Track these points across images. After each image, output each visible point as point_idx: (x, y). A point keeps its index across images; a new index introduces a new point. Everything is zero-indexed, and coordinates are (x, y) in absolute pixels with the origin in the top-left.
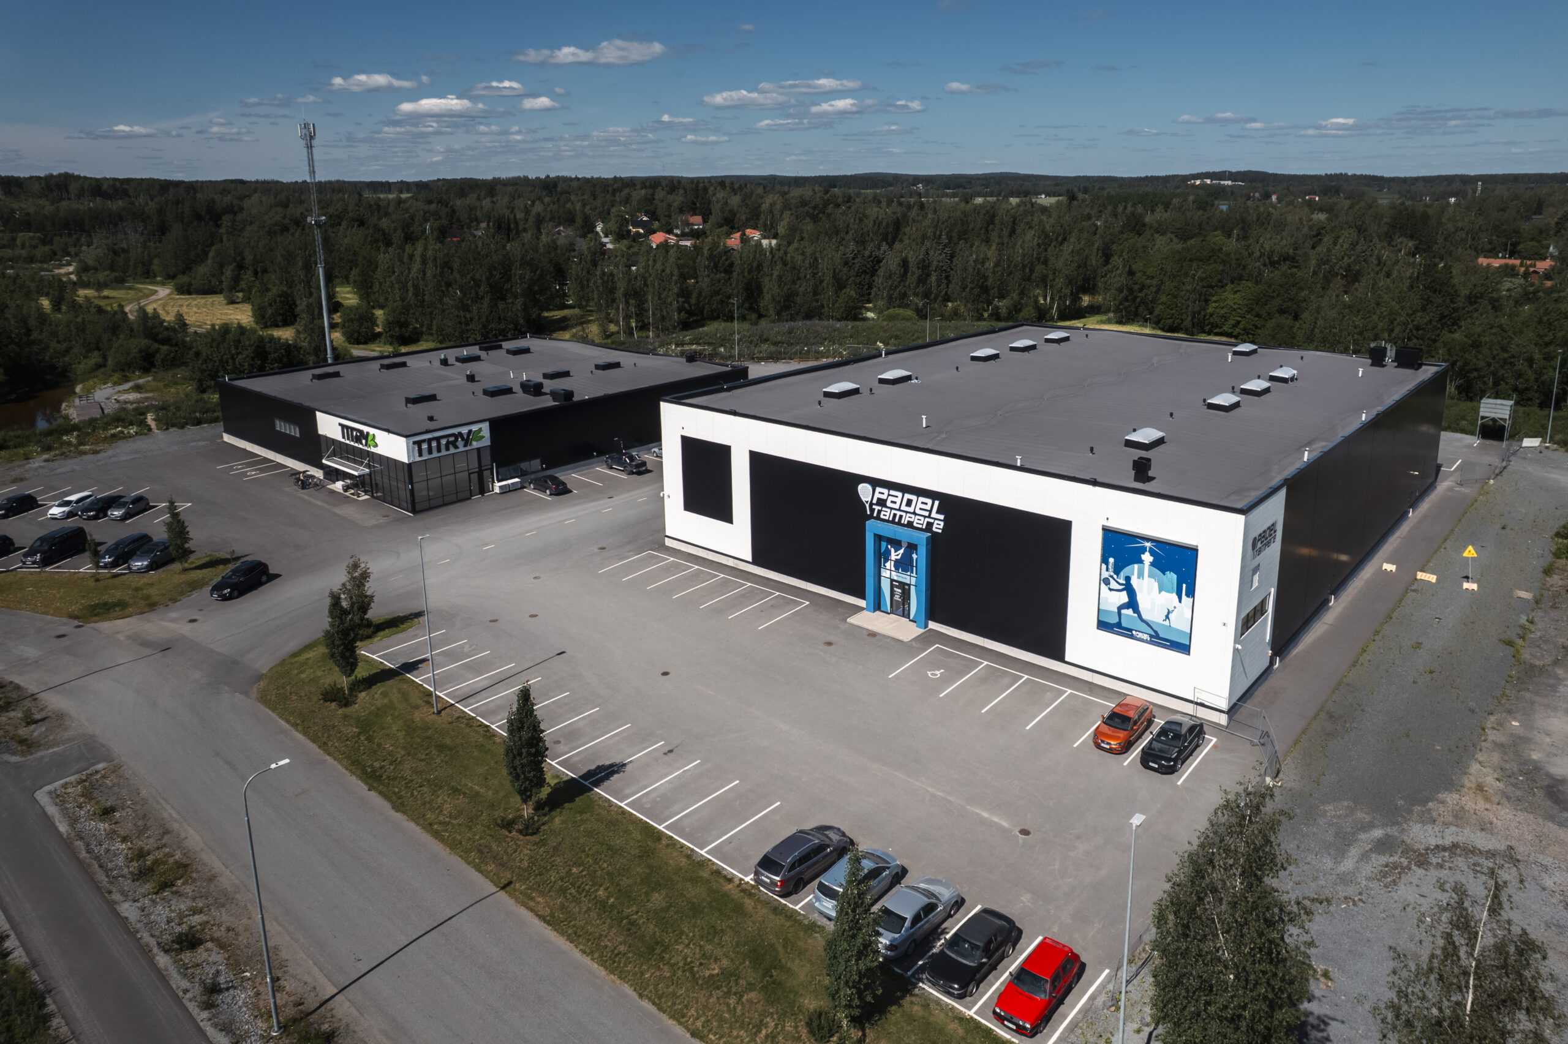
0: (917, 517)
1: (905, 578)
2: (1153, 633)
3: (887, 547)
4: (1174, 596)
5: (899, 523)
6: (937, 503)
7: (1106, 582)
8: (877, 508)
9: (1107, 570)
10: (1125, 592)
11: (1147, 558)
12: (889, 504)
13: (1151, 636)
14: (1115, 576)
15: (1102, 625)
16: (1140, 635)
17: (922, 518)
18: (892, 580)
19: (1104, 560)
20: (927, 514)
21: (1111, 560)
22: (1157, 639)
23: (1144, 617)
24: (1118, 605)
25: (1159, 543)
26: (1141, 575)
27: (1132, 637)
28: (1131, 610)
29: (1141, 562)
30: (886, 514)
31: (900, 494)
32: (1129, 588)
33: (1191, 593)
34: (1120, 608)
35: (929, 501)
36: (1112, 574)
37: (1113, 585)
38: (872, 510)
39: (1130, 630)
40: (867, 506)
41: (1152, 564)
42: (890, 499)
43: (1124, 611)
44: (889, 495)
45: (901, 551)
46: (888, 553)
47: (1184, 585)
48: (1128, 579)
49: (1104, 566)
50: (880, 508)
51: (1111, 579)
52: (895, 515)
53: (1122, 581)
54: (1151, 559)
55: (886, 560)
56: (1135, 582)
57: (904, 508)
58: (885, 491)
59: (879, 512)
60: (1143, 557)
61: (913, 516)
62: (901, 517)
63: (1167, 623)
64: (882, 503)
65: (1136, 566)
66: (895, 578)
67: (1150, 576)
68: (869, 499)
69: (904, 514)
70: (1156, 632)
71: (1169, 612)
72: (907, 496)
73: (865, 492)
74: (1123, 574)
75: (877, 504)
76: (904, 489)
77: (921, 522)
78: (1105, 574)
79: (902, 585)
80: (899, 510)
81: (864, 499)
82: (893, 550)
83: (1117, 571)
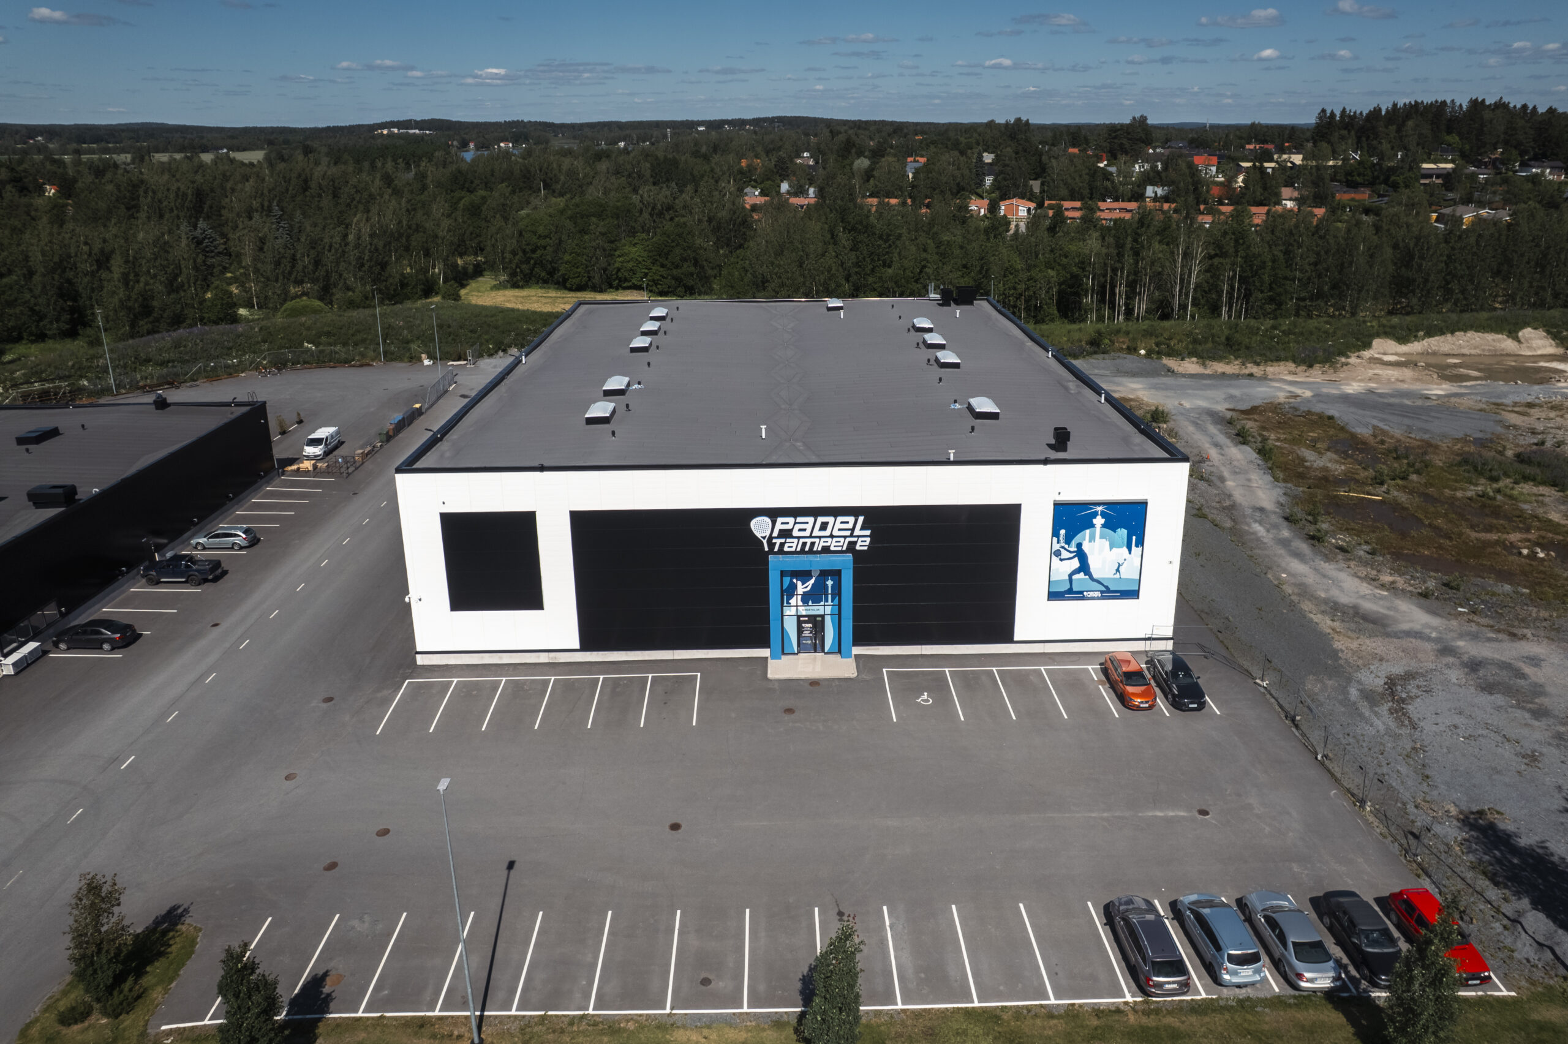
0: (835, 539)
1: (817, 610)
2: (1104, 589)
3: (791, 581)
4: (1125, 549)
5: (811, 551)
6: (861, 519)
7: (1057, 553)
8: (778, 541)
9: (1058, 542)
10: (1076, 559)
11: (1099, 521)
12: (795, 533)
13: (1102, 592)
14: (1066, 546)
15: (1053, 596)
16: (1092, 594)
17: (842, 540)
18: (799, 617)
19: (1055, 533)
20: (848, 533)
21: (1063, 532)
22: (1110, 593)
23: (1095, 576)
24: (1069, 572)
25: (1109, 504)
26: (1092, 539)
27: (1083, 598)
28: (1082, 574)
29: (1093, 526)
30: (792, 545)
31: (811, 520)
32: (1081, 555)
33: (1140, 543)
34: (1070, 576)
35: (851, 519)
36: (1063, 544)
37: (1065, 554)
38: (771, 545)
39: (1081, 592)
40: (765, 542)
41: (1104, 526)
42: (798, 527)
43: (1074, 577)
44: (795, 523)
45: (812, 581)
46: (795, 587)
47: (1134, 538)
48: (1079, 545)
49: (1055, 539)
50: (783, 540)
51: (1062, 550)
52: (804, 544)
53: (1074, 549)
54: (1103, 521)
55: (790, 596)
56: (1086, 547)
57: (816, 533)
58: (791, 520)
59: (782, 545)
60: (1095, 521)
61: (829, 540)
62: (813, 544)
63: (1117, 576)
64: (786, 534)
65: (1088, 531)
66: (804, 613)
67: (1102, 537)
68: (768, 534)
69: (817, 540)
70: (1106, 587)
71: (1119, 565)
72: (821, 520)
73: (760, 527)
74: (1074, 543)
75: (779, 537)
76: (815, 512)
77: (841, 544)
78: (1056, 547)
79: (812, 619)
80: (811, 536)
81: (759, 535)
82: (799, 583)
83: (1068, 541)
